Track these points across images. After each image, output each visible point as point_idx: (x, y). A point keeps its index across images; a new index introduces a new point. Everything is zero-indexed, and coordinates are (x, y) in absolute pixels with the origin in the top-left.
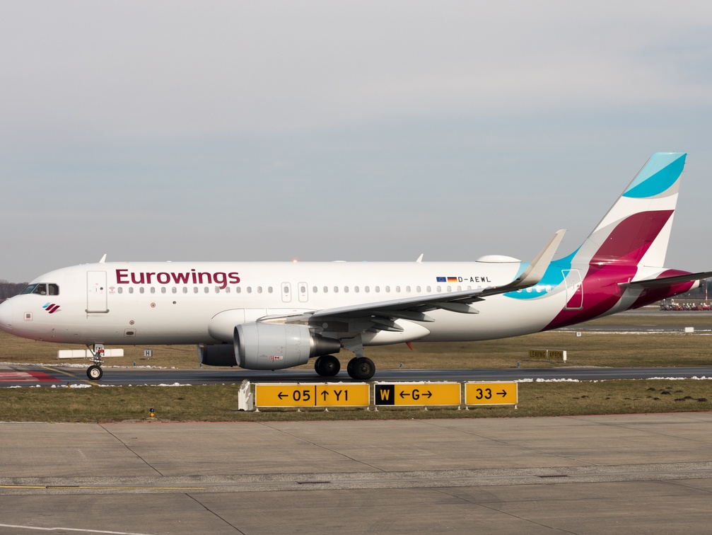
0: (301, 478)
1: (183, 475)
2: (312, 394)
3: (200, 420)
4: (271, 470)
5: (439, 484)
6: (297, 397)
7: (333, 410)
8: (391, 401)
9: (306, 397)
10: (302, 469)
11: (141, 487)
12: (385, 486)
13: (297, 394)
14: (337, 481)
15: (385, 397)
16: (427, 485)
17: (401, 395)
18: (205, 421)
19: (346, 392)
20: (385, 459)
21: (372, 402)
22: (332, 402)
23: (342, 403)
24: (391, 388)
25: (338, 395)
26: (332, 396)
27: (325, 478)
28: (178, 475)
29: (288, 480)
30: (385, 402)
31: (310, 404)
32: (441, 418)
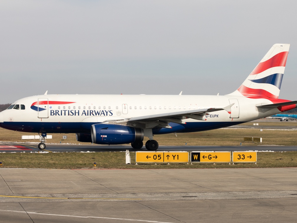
0: (183, 195)
1: (128, 193)
2: (162, 156)
3: (117, 168)
4: (167, 191)
5: (248, 198)
6: (155, 158)
7: (172, 164)
8: (199, 159)
9: (159, 158)
10: (181, 190)
11: (112, 198)
12: (223, 198)
13: (155, 156)
14: (201, 196)
15: (195, 158)
16: (243, 198)
17: (203, 157)
18: (120, 168)
19: (178, 155)
20: (215, 186)
21: (189, 160)
22: (171, 160)
23: (176, 161)
24: (199, 154)
25: (174, 157)
26: (171, 158)
27: (194, 195)
28: (125, 193)
29: (177, 195)
30: (196, 160)
31: (161, 161)
32: (228, 168)
